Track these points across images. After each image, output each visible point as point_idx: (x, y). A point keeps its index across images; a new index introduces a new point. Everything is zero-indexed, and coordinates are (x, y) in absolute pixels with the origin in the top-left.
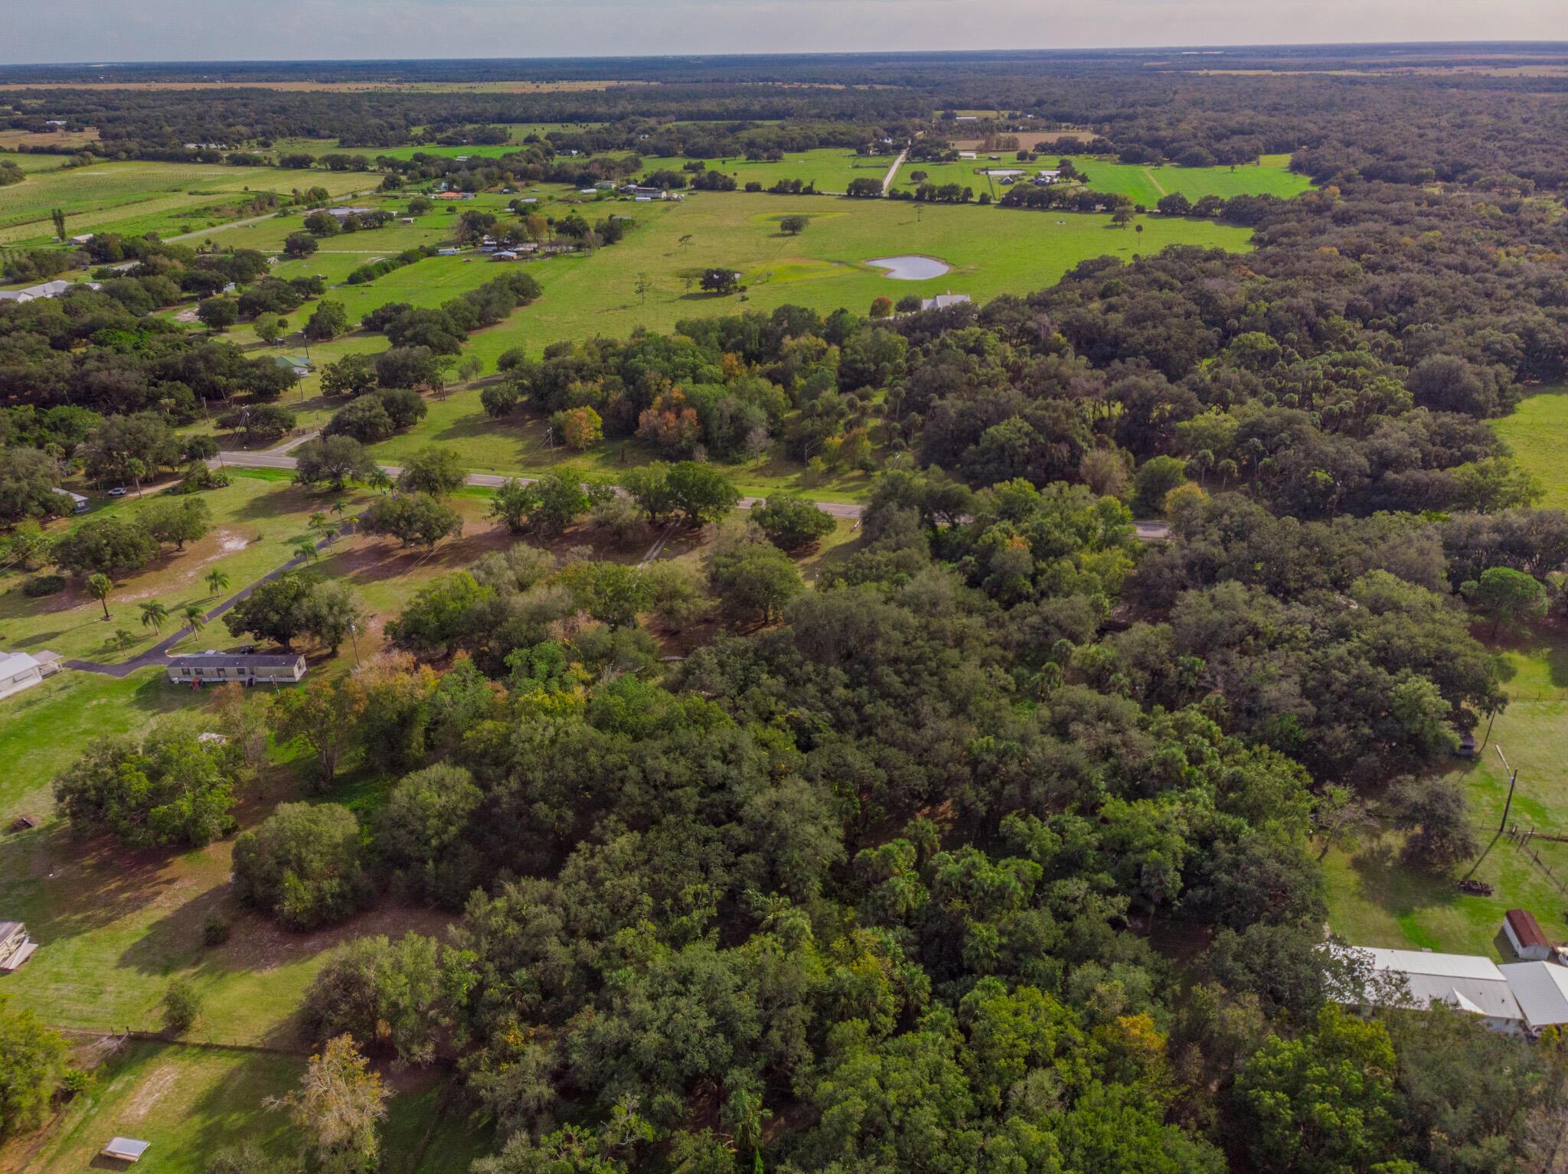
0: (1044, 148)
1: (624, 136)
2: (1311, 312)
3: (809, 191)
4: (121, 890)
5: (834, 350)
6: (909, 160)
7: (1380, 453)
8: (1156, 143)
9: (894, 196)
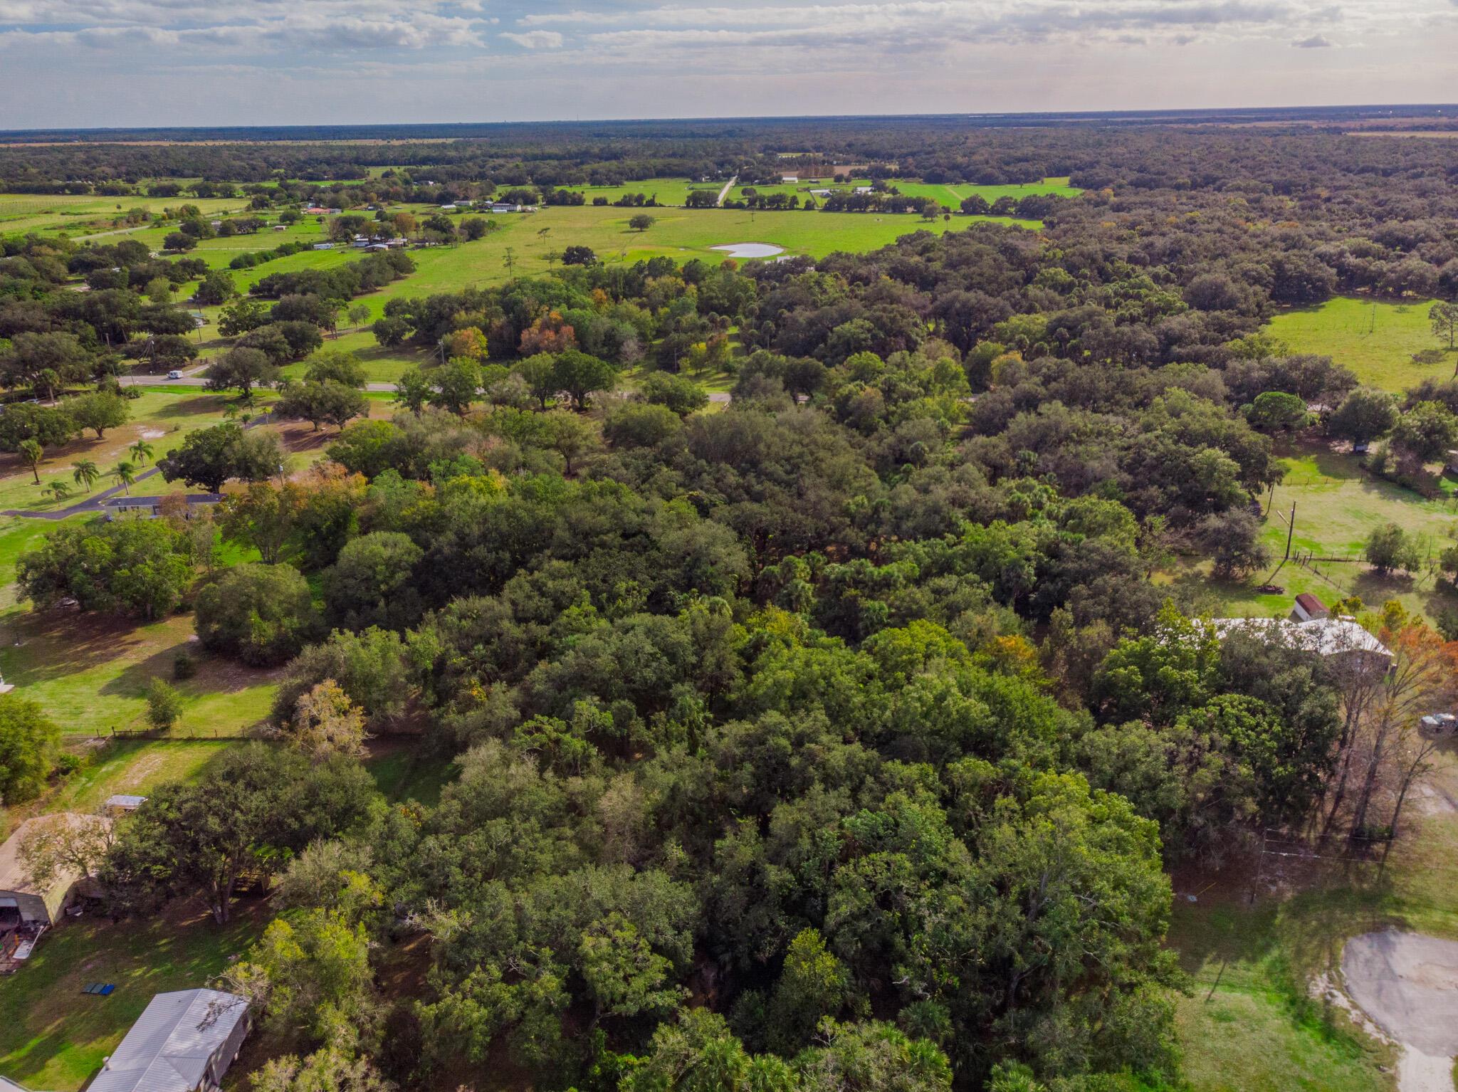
0: (856, 174)
1: (477, 169)
2: (1100, 256)
3: (651, 203)
4: (91, 649)
5: (692, 287)
6: (737, 184)
7: (1166, 334)
8: (955, 167)
9: (728, 205)
